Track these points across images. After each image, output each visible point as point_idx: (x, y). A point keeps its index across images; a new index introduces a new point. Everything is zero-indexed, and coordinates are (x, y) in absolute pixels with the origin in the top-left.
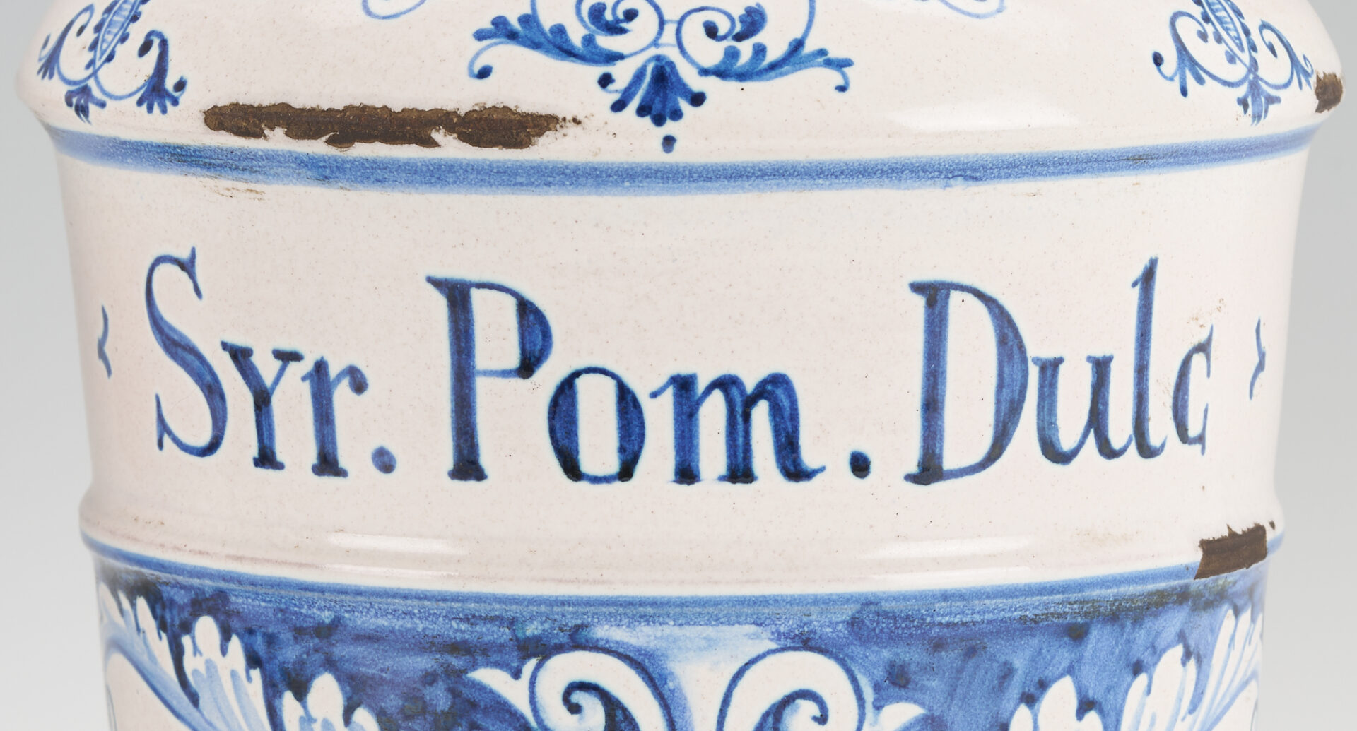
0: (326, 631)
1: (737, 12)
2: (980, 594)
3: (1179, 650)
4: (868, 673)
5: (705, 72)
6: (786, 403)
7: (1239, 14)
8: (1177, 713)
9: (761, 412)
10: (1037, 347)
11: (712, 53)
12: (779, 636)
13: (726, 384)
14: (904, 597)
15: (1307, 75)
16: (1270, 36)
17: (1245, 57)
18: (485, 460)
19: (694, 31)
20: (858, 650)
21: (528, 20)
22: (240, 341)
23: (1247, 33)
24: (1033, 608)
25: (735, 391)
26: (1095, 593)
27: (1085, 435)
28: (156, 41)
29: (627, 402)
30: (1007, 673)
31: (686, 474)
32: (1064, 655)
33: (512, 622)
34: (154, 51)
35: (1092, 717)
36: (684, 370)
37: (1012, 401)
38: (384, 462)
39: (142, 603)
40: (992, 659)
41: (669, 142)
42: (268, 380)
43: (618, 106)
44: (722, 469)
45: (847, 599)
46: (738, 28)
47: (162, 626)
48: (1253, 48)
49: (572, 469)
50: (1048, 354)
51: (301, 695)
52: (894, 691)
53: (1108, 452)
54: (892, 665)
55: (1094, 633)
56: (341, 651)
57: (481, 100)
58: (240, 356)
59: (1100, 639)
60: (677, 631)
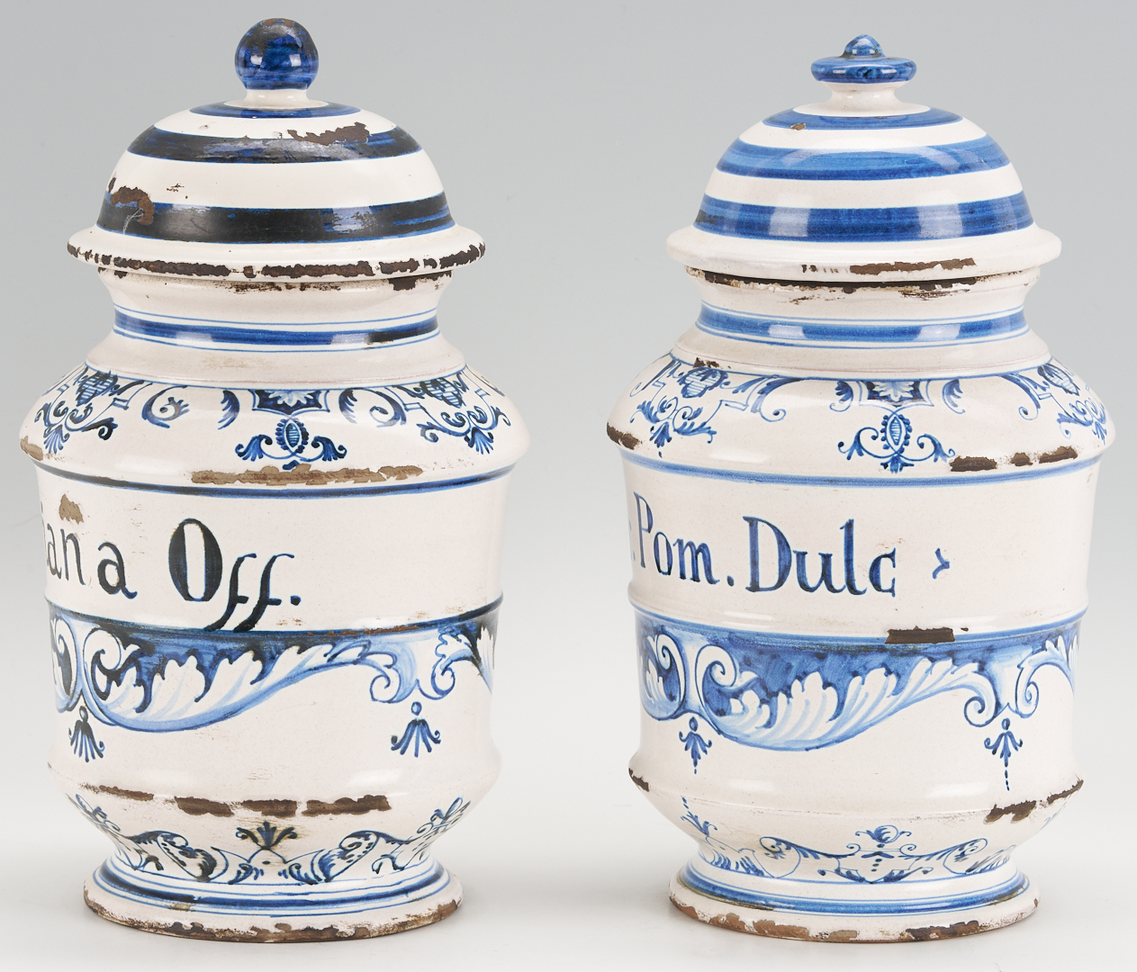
1: (695, 410)
3: (884, 670)
4: (738, 659)
5: (675, 430)
6: (707, 554)
7: (909, 430)
8: (884, 694)
9: (700, 557)
10: (795, 546)
11: (679, 423)
12: (709, 640)
13: (690, 545)
15: (946, 457)
16: (925, 441)
17: (897, 447)
18: (645, 562)
19: (681, 414)
20: (734, 650)
21: (650, 404)
23: (908, 438)
24: (797, 644)
25: (693, 548)
26: (825, 642)
27: (820, 582)
29: (668, 547)
30: (789, 667)
31: (683, 576)
32: (815, 664)
35: (831, 689)
36: (680, 538)
37: (785, 566)
40: (783, 661)
41: (659, 453)
43: (652, 439)
44: (691, 576)
46: (691, 416)
48: (907, 444)
49: (659, 568)
50: (800, 550)
52: (746, 667)
53: (831, 588)
54: (745, 657)
55: (830, 658)
59: (833, 661)
60: (684, 633)
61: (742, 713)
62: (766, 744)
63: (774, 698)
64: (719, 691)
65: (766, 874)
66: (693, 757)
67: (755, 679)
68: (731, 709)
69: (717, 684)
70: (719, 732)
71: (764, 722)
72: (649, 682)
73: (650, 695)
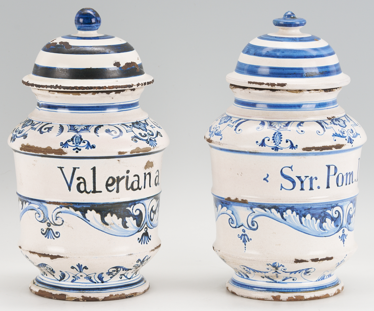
0: (309, 209)
18: (330, 186)
21: (336, 133)
28: (289, 141)
29: (343, 177)
33: (331, 205)
38: (319, 188)
39: (273, 209)
47: (278, 212)
49: (338, 185)
51: (305, 217)
56: (311, 211)
57: (336, 144)
58: (299, 177)
72: (325, 226)
73: (324, 230)
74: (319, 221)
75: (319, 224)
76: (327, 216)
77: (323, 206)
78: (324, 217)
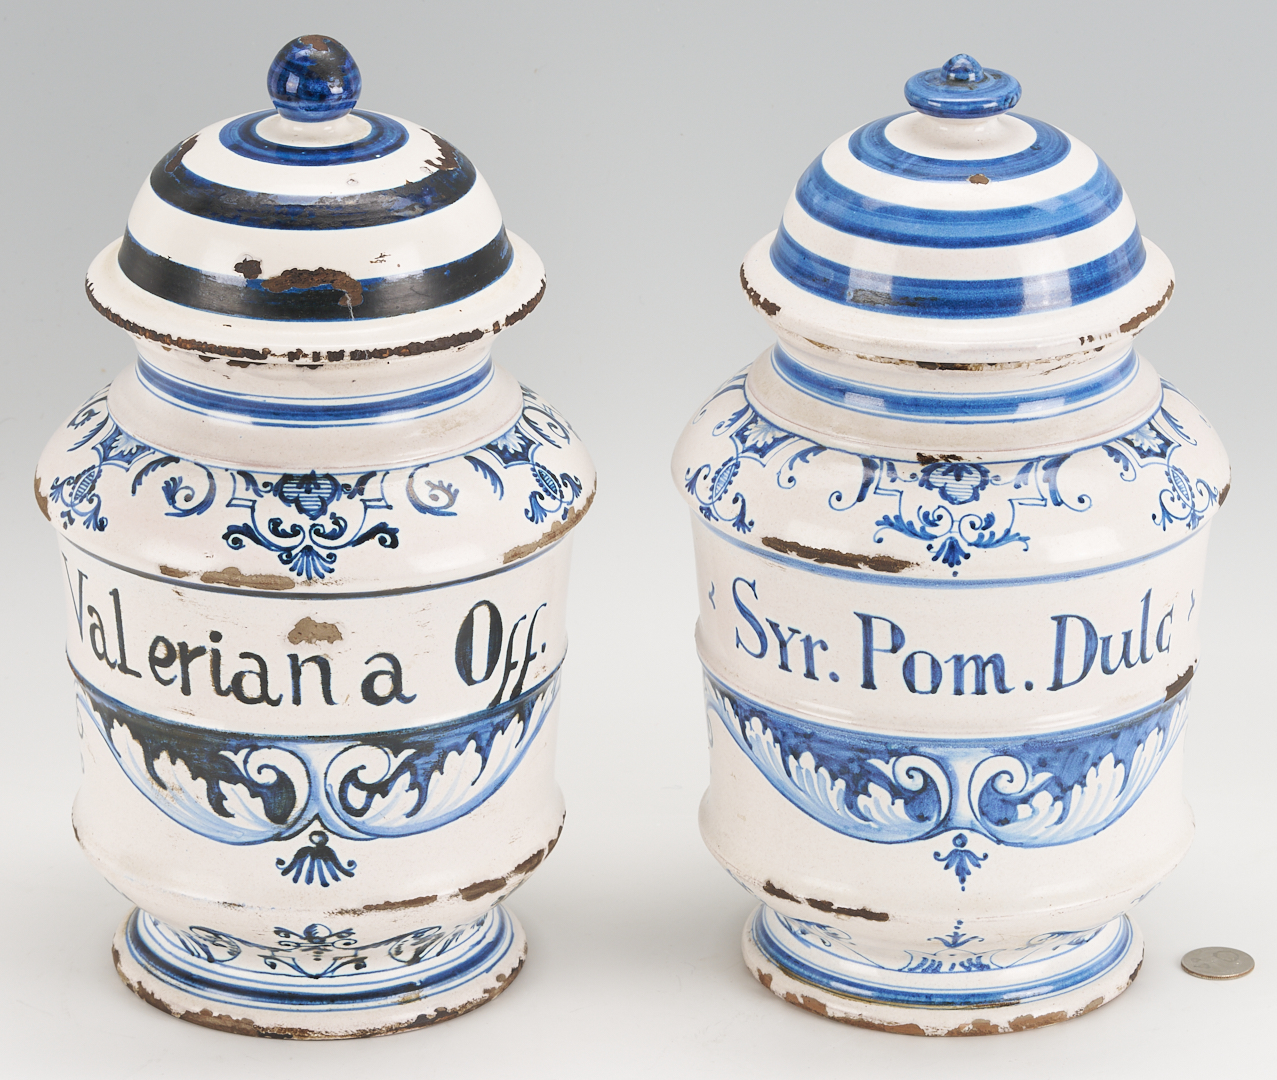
0: (808, 736)
1: (984, 517)
2: (1076, 730)
3: (1157, 729)
4: (1030, 763)
5: (970, 544)
6: (1000, 664)
7: (1187, 480)
8: (1155, 752)
9: (989, 669)
10: (1102, 633)
11: (973, 536)
12: (994, 751)
13: (975, 658)
14: (1046, 735)
15: (1215, 496)
16: (1201, 485)
17: (1190, 503)
18: (876, 682)
19: (966, 524)
20: (1026, 755)
21: (898, 518)
22: (774, 620)
23: (1191, 489)
24: (1097, 731)
25: (979, 661)
26: (1123, 721)
27: (1120, 661)
28: (740, 499)
29: (935, 664)
30: (1086, 756)
31: (959, 692)
32: (1110, 745)
33: (886, 744)
34: (740, 503)
35: (1121, 766)
36: (959, 653)
37: (1091, 655)
38: (834, 678)
39: (726, 700)
40: (1080, 752)
41: (955, 574)
42: (786, 638)
43: (935, 559)
44: (973, 690)
45: (1022, 738)
46: (984, 524)
47: (736, 713)
48: (1193, 496)
49: (912, 689)
50: (1106, 635)
51: (797, 757)
52: (1041, 769)
53: (1129, 665)
54: (1040, 759)
55: (1122, 734)
56: (813, 744)
57: (878, 552)
58: (774, 626)
59: (1124, 737)
60: (953, 750)
61: (1031, 817)
62: (1055, 841)
63: (1069, 792)
64: (1003, 801)
65: (992, 966)
66: (958, 874)
67: (1050, 779)
68: (1017, 815)
69: (1001, 794)
70: (999, 842)
71: (1056, 819)
72: (865, 806)
73: (866, 819)
74: (841, 784)
75: (842, 794)
76: (871, 777)
77: (854, 742)
78: (860, 776)
